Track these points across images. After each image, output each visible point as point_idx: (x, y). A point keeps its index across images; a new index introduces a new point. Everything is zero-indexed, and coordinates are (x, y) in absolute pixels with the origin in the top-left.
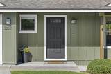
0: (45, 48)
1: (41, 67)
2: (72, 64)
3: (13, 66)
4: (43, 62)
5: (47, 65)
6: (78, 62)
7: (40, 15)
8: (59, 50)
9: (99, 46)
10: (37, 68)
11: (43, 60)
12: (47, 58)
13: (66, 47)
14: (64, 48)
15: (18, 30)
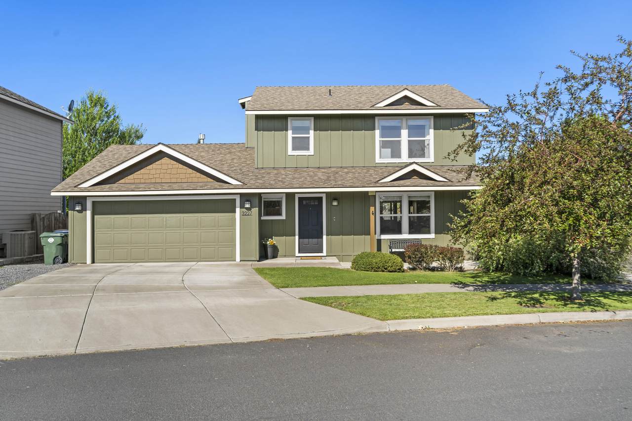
0: (297, 237)
1: (291, 264)
2: (335, 260)
3: (253, 263)
4: (295, 258)
5: (299, 261)
6: (341, 259)
7: (290, 197)
8: (315, 240)
9: (369, 234)
10: (287, 264)
11: (294, 256)
12: (299, 252)
13: (325, 237)
14: (322, 238)
15: (260, 216)
